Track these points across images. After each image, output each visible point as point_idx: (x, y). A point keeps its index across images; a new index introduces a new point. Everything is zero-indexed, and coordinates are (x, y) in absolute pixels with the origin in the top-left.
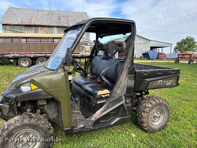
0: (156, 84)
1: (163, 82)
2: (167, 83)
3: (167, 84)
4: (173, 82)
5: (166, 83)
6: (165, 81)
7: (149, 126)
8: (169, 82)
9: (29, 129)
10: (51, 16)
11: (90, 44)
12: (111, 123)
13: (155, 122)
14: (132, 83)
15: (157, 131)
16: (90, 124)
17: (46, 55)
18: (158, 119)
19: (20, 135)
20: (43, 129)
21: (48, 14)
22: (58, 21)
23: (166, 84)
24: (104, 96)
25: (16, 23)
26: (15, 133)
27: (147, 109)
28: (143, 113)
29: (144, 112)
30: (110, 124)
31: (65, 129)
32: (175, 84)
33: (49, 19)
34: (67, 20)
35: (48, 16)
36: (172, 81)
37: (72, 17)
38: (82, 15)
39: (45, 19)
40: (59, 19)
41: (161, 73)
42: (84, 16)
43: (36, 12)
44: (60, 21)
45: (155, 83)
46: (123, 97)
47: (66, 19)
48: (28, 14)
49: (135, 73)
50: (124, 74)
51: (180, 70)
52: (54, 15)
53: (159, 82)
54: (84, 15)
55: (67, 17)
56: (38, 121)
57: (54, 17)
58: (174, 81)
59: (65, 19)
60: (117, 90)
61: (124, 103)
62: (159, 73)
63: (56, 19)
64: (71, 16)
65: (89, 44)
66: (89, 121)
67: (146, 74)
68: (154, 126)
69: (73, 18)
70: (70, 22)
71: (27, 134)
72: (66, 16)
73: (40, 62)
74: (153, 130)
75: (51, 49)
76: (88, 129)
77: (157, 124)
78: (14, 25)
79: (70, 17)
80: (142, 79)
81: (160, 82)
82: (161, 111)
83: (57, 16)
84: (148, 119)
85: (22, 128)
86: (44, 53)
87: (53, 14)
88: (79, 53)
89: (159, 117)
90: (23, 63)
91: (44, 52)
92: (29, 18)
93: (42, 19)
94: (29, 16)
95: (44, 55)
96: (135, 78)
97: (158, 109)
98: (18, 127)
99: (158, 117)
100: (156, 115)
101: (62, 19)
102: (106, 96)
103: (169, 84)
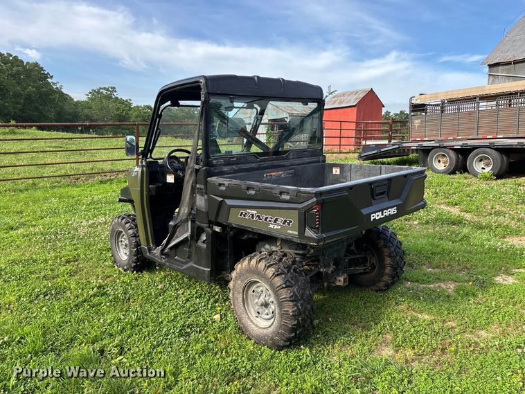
0: (244, 216)
1: (259, 217)
2: (270, 221)
3: (271, 226)
4: (289, 224)
5: (266, 219)
6: (265, 216)
8: (275, 222)
13: (261, 318)
17: (492, 143)
18: (271, 315)
23: (269, 224)
32: (294, 233)
36: (283, 219)
41: (252, 192)
45: (242, 213)
46: (189, 224)
53: (249, 213)
58: (291, 222)
61: (189, 236)
62: (248, 192)
67: (223, 188)
77: (261, 324)
80: (220, 199)
81: (253, 216)
89: (273, 312)
90: (439, 161)
96: (206, 193)
103: (276, 227)
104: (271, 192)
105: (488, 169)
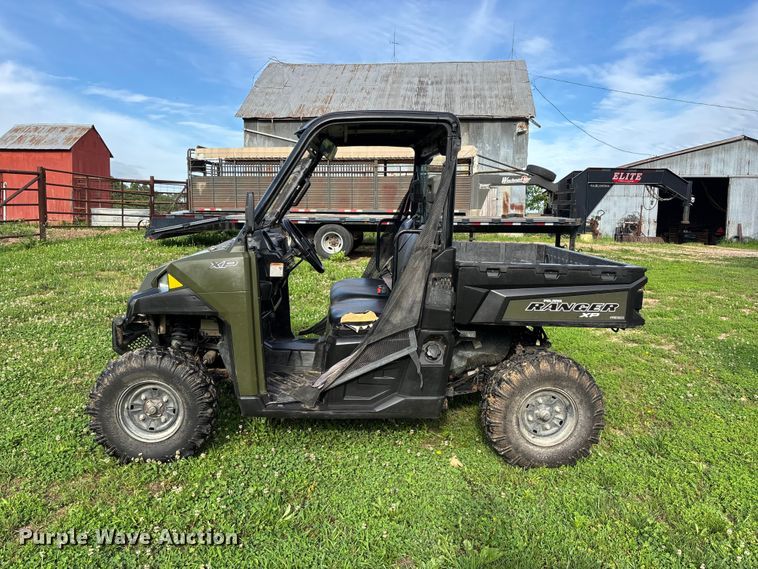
0: (538, 308)
1: (565, 307)
2: (584, 309)
3: (585, 315)
4: (612, 309)
5: (577, 308)
6: (575, 305)
7: (510, 443)
8: (592, 309)
9: (158, 379)
10: (393, 83)
11: (509, 181)
12: (376, 406)
13: (540, 436)
14: (442, 297)
15: (541, 463)
16: (308, 396)
17: (344, 218)
18: (556, 428)
19: (140, 393)
20: (187, 387)
21: (385, 78)
22: (414, 100)
23: (581, 313)
24: (357, 328)
25: (283, 115)
26: (128, 382)
27: (504, 385)
28: (491, 399)
29: (495, 395)
30: (372, 409)
31: (242, 398)
32: (619, 318)
33: (387, 93)
34: (449, 94)
35: (383, 85)
36: (604, 305)
37: (468, 82)
38: (507, 71)
39: (374, 94)
40: (421, 91)
41: (553, 276)
42: (513, 76)
43: (347, 74)
44: (421, 100)
45: (533, 305)
46: (412, 335)
47: (443, 92)
48: (324, 82)
49: (455, 270)
50: (415, 269)
51: (646, 270)
52: (406, 80)
53: (547, 303)
54: (513, 70)
55: (450, 81)
56: (178, 365)
57: (405, 86)
58: (615, 306)
59: (440, 90)
60: (392, 311)
61: (413, 353)
62: (547, 276)
63: (409, 93)
64: (464, 78)
65: (504, 181)
66: (310, 389)
67: (494, 275)
68: (531, 447)
69: (472, 85)
70: (458, 100)
71: (156, 393)
72: (445, 78)
73: (327, 239)
74: (529, 460)
75: (372, 199)
76: (307, 410)
77: (546, 443)
78: (278, 121)
79: (461, 81)
80: (484, 291)
81: (554, 307)
82: (568, 403)
83: (416, 80)
84: (505, 418)
85: (142, 374)
86: (349, 211)
87: (401, 74)
88: (464, 214)
89: (561, 423)
91: (347, 208)
92: (324, 96)
93: (364, 94)
94: (324, 89)
95: (336, 217)
96: (454, 284)
97: (554, 394)
98: (134, 371)
99: (557, 422)
100: (544, 412)
101: (430, 93)
102: (365, 327)
103: (592, 315)
104: (587, 274)
105: (337, 249)
